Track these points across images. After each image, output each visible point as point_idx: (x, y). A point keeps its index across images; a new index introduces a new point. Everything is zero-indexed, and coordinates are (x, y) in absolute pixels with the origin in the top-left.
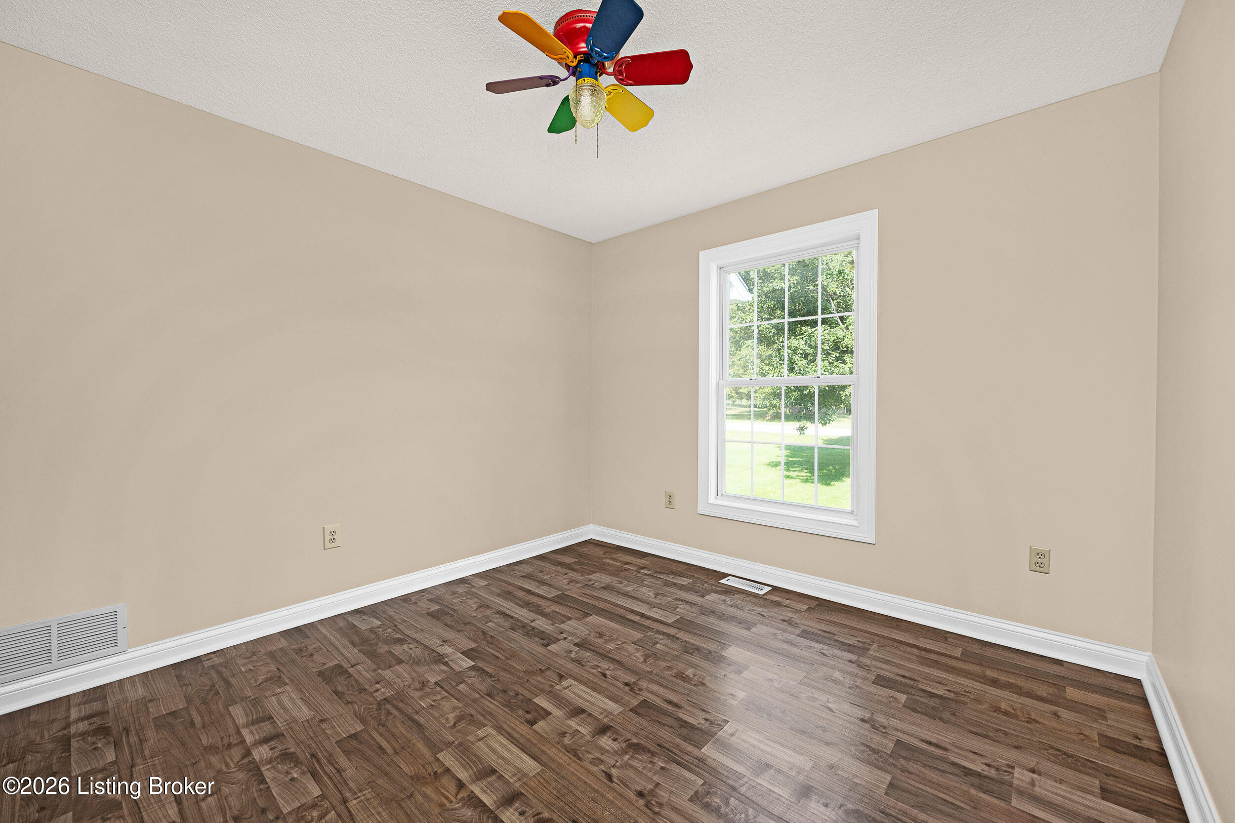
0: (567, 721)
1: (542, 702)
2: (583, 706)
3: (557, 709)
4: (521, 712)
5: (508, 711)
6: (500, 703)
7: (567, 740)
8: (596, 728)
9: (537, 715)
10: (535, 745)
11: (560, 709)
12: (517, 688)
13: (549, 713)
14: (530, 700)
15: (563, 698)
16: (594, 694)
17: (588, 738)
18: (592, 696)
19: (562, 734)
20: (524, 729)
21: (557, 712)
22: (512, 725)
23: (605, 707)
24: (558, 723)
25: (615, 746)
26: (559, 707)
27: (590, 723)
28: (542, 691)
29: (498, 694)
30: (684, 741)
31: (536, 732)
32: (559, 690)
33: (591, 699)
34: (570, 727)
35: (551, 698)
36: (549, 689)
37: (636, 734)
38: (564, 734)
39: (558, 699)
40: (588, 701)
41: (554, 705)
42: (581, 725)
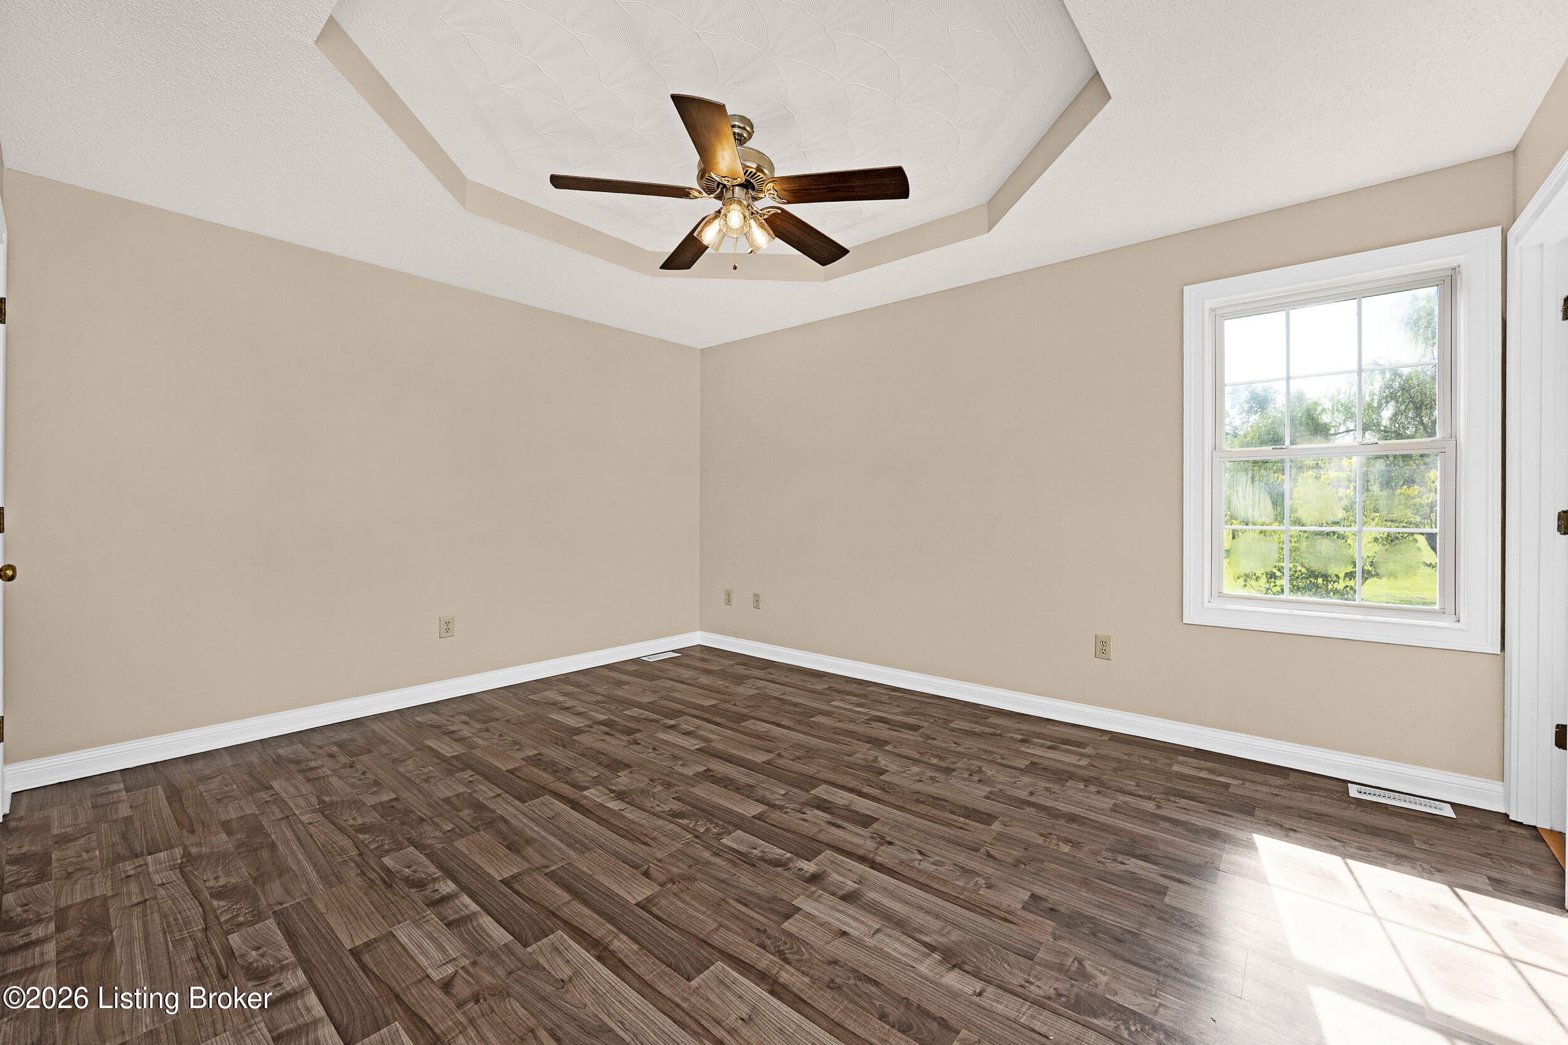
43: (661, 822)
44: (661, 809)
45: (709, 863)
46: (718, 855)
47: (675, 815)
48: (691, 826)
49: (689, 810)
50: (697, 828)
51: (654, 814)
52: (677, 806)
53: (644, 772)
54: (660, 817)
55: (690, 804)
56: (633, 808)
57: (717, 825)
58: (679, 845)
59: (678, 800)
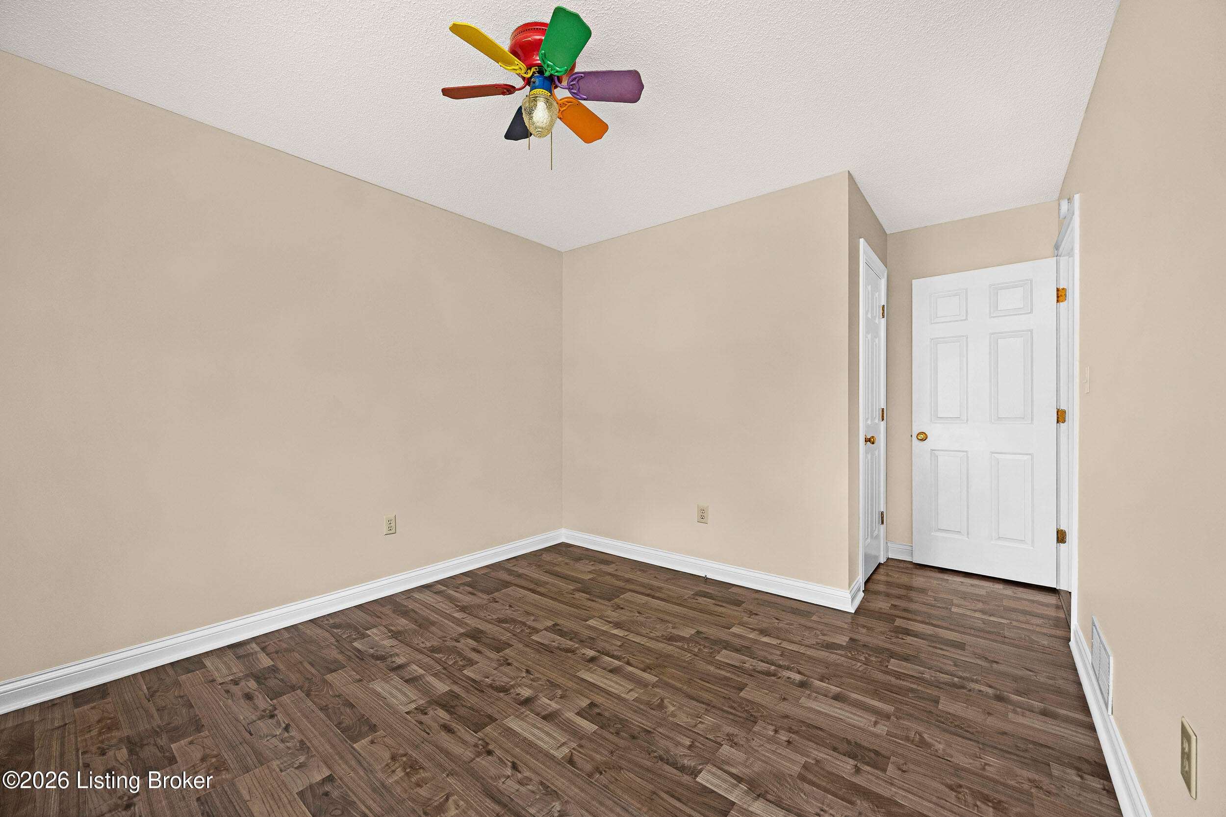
0: (560, 707)
1: (589, 727)
2: (544, 722)
3: (571, 718)
4: (607, 714)
5: (620, 715)
6: (632, 723)
7: (560, 692)
8: (533, 702)
9: (590, 712)
10: (585, 688)
11: (568, 718)
12: (622, 743)
13: (578, 714)
14: (602, 728)
15: (565, 730)
16: (532, 738)
17: (541, 695)
18: (534, 735)
19: (564, 697)
20: (599, 699)
21: (571, 715)
22: (610, 702)
23: (521, 723)
24: (569, 706)
25: (519, 690)
26: (568, 720)
27: (539, 706)
28: (591, 740)
29: (639, 733)
30: (459, 695)
31: (587, 697)
32: (572, 741)
33: (536, 731)
34: (556, 702)
35: (580, 731)
36: (583, 742)
37: (499, 699)
38: (562, 697)
39: (573, 732)
40: (538, 728)
41: (575, 723)
42: (548, 705)
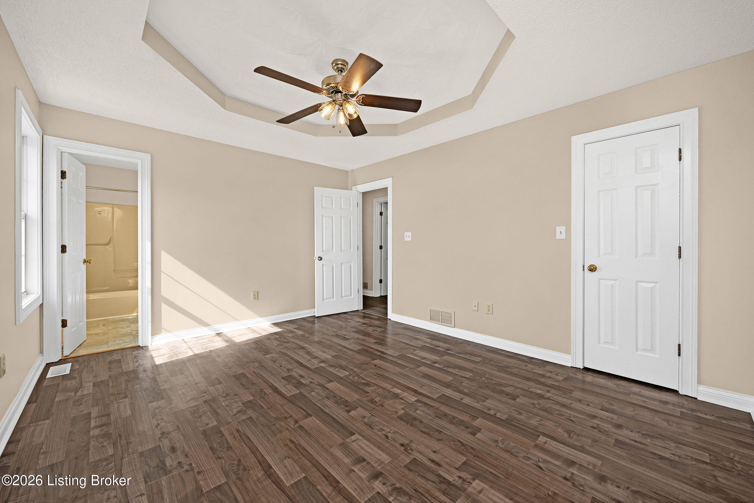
43: (373, 381)
44: (374, 387)
45: (354, 367)
46: (351, 369)
47: (368, 384)
48: (360, 379)
49: (361, 386)
50: (358, 378)
51: (377, 385)
52: (367, 389)
53: (388, 412)
54: (374, 384)
55: (360, 389)
56: (388, 389)
57: (350, 379)
58: (365, 373)
59: (367, 392)
